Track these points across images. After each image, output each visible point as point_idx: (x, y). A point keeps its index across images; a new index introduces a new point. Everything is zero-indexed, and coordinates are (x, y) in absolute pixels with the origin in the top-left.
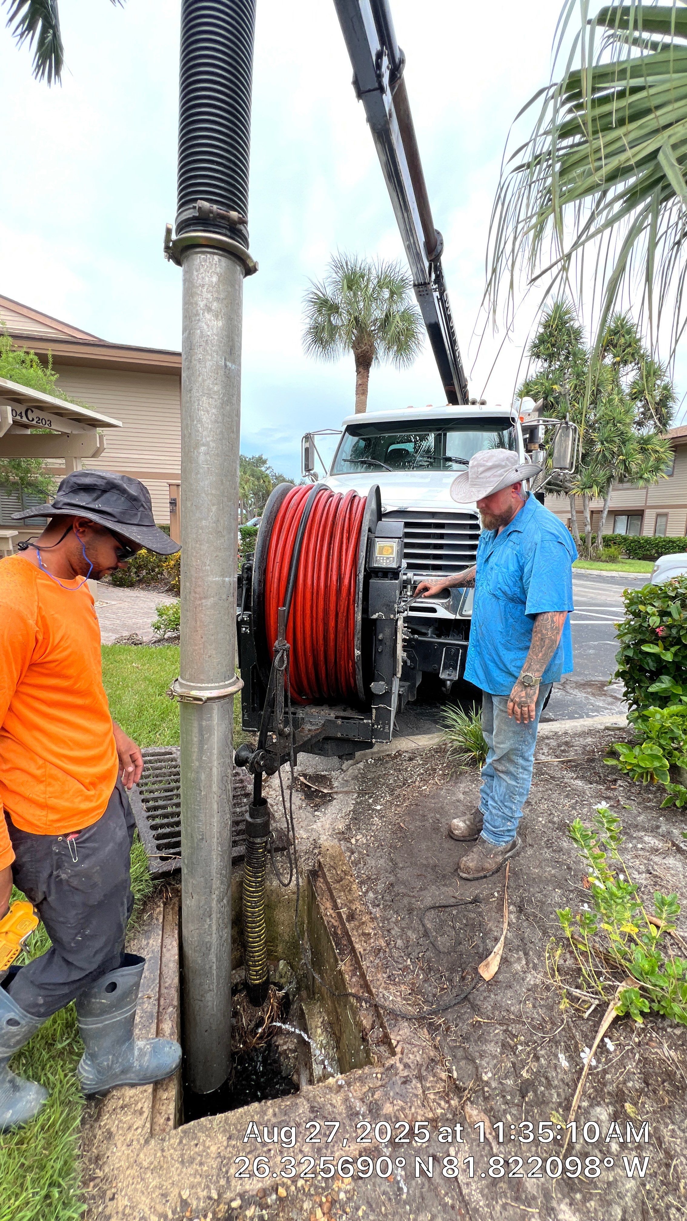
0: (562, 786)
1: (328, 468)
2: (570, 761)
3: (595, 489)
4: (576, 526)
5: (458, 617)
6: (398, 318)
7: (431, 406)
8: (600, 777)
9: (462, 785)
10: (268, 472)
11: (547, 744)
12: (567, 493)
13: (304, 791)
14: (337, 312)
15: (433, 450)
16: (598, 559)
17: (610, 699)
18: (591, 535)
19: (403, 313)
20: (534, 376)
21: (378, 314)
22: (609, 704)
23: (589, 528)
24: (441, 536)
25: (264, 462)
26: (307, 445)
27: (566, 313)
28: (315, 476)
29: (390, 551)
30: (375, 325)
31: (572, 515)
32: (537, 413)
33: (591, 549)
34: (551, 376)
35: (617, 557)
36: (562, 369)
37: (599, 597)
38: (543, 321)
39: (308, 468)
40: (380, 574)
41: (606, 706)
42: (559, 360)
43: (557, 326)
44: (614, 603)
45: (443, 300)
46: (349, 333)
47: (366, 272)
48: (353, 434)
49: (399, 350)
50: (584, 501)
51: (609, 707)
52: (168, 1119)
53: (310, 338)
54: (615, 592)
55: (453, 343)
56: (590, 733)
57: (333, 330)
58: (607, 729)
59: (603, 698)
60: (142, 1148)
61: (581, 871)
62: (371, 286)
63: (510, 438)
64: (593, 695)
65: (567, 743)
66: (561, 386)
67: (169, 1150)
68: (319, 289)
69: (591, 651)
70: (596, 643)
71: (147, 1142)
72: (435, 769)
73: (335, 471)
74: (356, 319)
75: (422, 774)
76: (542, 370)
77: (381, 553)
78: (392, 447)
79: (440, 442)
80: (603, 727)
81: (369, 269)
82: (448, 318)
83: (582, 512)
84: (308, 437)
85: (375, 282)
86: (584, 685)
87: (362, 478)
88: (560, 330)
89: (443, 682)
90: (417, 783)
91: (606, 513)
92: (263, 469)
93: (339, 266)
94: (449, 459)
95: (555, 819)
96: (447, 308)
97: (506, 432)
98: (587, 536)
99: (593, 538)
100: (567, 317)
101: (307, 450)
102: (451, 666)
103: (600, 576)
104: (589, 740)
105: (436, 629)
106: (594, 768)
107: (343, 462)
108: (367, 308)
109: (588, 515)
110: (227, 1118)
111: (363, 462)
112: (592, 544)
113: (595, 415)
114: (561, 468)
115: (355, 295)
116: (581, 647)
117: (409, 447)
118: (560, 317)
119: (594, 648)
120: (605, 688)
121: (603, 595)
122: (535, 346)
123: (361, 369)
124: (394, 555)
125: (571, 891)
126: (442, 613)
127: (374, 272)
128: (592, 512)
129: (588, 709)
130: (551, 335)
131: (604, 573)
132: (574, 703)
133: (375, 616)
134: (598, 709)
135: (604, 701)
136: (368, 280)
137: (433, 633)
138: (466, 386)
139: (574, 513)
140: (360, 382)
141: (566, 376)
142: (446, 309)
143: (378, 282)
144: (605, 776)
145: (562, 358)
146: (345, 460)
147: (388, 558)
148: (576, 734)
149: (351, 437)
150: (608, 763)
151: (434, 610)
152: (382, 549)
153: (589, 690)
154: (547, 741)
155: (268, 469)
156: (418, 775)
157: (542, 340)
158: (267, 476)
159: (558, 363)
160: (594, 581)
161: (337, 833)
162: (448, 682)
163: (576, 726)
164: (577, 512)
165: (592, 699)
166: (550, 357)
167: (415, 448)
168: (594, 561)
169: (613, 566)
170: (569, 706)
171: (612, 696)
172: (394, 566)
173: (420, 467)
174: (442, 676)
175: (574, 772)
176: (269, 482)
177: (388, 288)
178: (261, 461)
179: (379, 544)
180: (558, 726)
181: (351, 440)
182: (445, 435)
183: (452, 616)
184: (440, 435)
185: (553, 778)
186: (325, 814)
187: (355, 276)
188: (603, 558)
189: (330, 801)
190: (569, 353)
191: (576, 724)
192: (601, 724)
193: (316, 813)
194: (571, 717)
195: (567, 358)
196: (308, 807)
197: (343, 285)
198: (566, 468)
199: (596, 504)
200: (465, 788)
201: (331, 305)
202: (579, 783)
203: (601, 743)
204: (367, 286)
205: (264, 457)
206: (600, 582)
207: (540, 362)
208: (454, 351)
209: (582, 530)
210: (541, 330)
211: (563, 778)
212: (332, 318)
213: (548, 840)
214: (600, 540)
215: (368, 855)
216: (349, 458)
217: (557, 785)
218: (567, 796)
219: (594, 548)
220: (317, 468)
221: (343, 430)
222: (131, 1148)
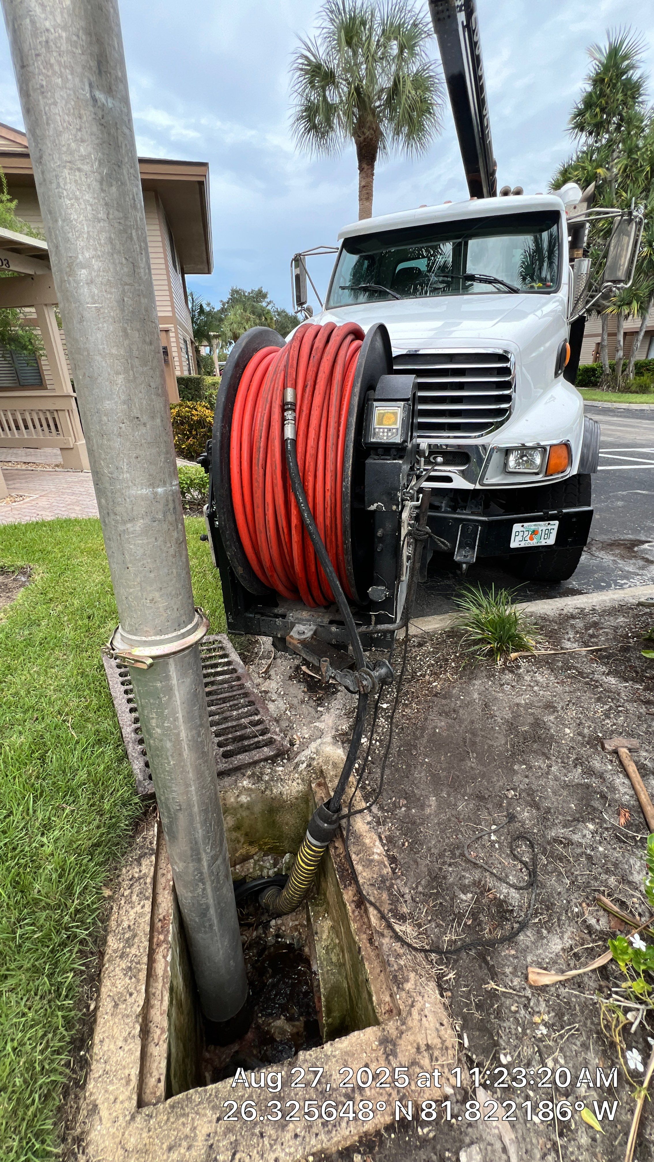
0: (593, 685)
1: (324, 300)
2: (600, 650)
3: (635, 305)
4: (606, 352)
5: (478, 487)
6: (409, 84)
7: (450, 202)
8: (637, 672)
9: (477, 682)
10: (269, 307)
11: (572, 626)
12: (599, 312)
13: (307, 682)
14: (334, 83)
15: (451, 264)
16: (627, 390)
17: (641, 563)
18: (622, 362)
19: (416, 74)
20: (574, 158)
21: (384, 82)
22: (639, 568)
23: (621, 353)
24: (460, 386)
25: (264, 296)
26: (298, 271)
27: (626, 57)
28: (309, 311)
29: (393, 420)
30: (379, 99)
31: (603, 340)
32: (585, 204)
33: (620, 378)
34: (595, 156)
35: (649, 387)
36: (611, 143)
37: (627, 436)
38: (593, 74)
39: (300, 302)
40: (380, 451)
41: (637, 571)
42: (608, 132)
43: (611, 80)
44: (644, 442)
45: (470, 29)
46: (347, 114)
47: (368, 16)
48: (351, 251)
49: (409, 136)
50: (619, 321)
51: (640, 572)
52: (159, 1081)
53: (302, 126)
54: (645, 428)
55: (481, 103)
56: (620, 609)
57: (330, 109)
58: (640, 604)
59: (633, 561)
60: (129, 1123)
61: (616, 801)
62: (375, 38)
63: (550, 242)
64: (622, 557)
65: (595, 625)
66: (608, 169)
67: (156, 1129)
68: (309, 50)
69: (620, 503)
70: (624, 493)
71: (133, 1118)
72: (447, 660)
73: (332, 304)
74: (357, 89)
75: (433, 665)
76: (585, 149)
77: (380, 423)
78: (401, 266)
79: (460, 253)
80: (635, 601)
81: (372, 15)
82: (476, 61)
83: (615, 334)
84: (298, 260)
85: (379, 32)
86: (611, 545)
87: (364, 310)
88: (615, 85)
89: (459, 565)
90: (427, 677)
91: (642, 334)
92: (264, 304)
93: (334, 12)
94: (472, 278)
95: (586, 731)
96: (476, 43)
97: (545, 235)
98: (617, 363)
99: (624, 365)
100: (626, 63)
101: (298, 277)
102: (467, 545)
103: (628, 410)
104: (621, 620)
105: (452, 500)
106: (629, 660)
107: (340, 291)
108: (371, 75)
109: (621, 338)
110: (218, 1091)
111: (365, 289)
112: (623, 371)
113: (646, 207)
114: (614, 282)
115: (355, 53)
116: (608, 498)
117: (421, 264)
118: (616, 66)
119: (622, 498)
120: (636, 549)
121: (630, 433)
122: (580, 113)
123: (365, 166)
124: (399, 425)
125: (607, 829)
126: (460, 483)
127: (377, 14)
128: (625, 334)
129: (616, 576)
130: (602, 94)
131: (634, 406)
132: (601, 568)
133: (373, 507)
134: (627, 576)
135: (634, 564)
136: (371, 28)
137: (447, 505)
138: (494, 173)
139: (606, 337)
140: (363, 184)
141: (615, 155)
142: (474, 45)
143: (383, 30)
144: (642, 671)
145: (612, 128)
146: (343, 288)
147: (389, 430)
148: (604, 611)
149: (348, 254)
150: (647, 656)
151: (449, 480)
152: (382, 416)
153: (617, 552)
154: (572, 622)
155: (269, 304)
156: (428, 667)
157: (589, 103)
158: (268, 312)
159: (607, 136)
160: (620, 416)
161: (340, 734)
162: (464, 566)
163: (605, 601)
164: (609, 335)
165: (621, 563)
166: (598, 128)
167: (428, 266)
168: (622, 392)
169: (644, 397)
170: (595, 572)
171: (643, 558)
172: (398, 440)
173: (435, 291)
174: (457, 558)
175: (606, 664)
176: (271, 319)
177: (396, 38)
178: (261, 295)
179: (379, 410)
180: (585, 600)
181: (351, 259)
182: (466, 244)
183: (470, 486)
184: (460, 243)
185: (581, 674)
186: (328, 709)
187: (354, 24)
188: (633, 388)
189: (334, 693)
190: (622, 120)
191: (605, 598)
192: (633, 597)
193: (319, 709)
194: (599, 588)
195: (618, 129)
196: (311, 701)
197: (339, 37)
198: (620, 281)
199: (631, 324)
200: (480, 685)
201: (326, 73)
202: (612, 680)
203: (635, 625)
204: (369, 37)
205: (264, 290)
206: (628, 417)
207: (583, 137)
208: (482, 117)
209: (612, 357)
210: (589, 89)
211: (593, 673)
212: (327, 93)
213: (577, 759)
214: (631, 367)
215: (373, 763)
216: (348, 284)
217: (587, 683)
218: (599, 700)
219: (623, 377)
220: (311, 301)
221: (340, 247)
222: (116, 1124)
